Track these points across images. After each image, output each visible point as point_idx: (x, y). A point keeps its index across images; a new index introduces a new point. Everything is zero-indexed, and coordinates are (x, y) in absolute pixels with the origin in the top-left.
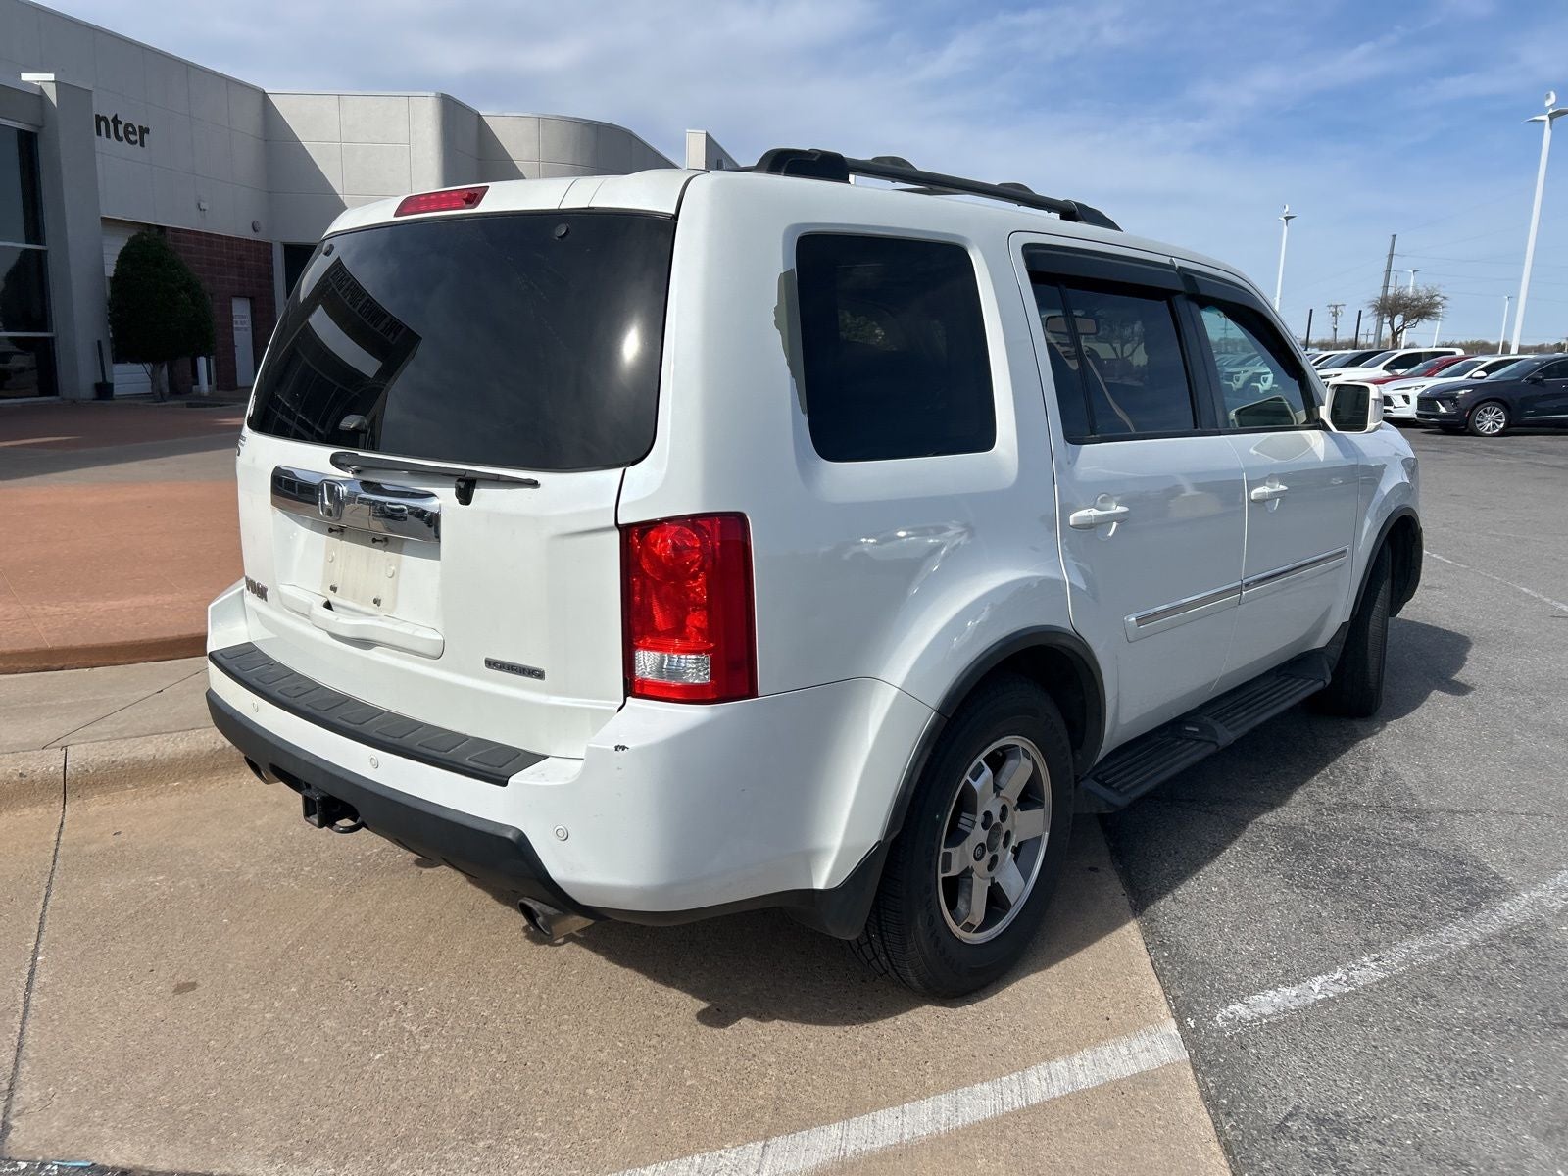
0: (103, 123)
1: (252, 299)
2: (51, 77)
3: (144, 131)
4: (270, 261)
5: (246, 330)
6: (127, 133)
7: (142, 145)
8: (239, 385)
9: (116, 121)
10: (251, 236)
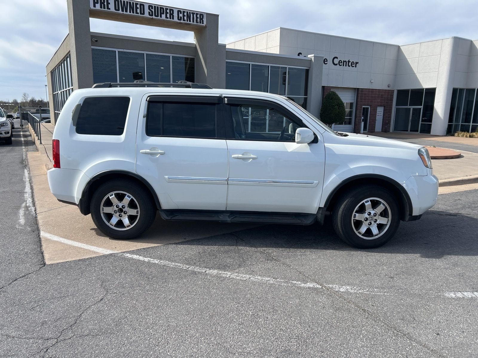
0: (345, 63)
1: (384, 107)
2: (313, 55)
3: (357, 63)
4: (392, 95)
5: (381, 115)
6: (352, 64)
7: (356, 67)
8: (375, 131)
9: (349, 62)
10: (387, 88)
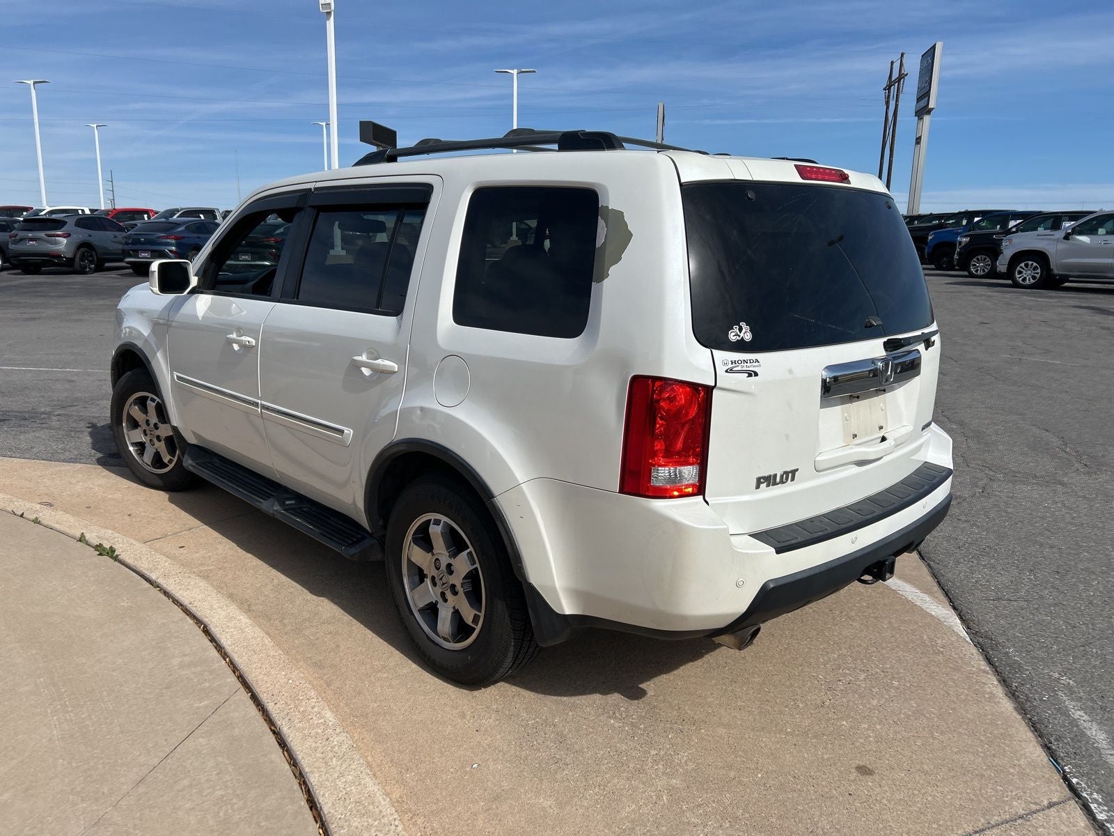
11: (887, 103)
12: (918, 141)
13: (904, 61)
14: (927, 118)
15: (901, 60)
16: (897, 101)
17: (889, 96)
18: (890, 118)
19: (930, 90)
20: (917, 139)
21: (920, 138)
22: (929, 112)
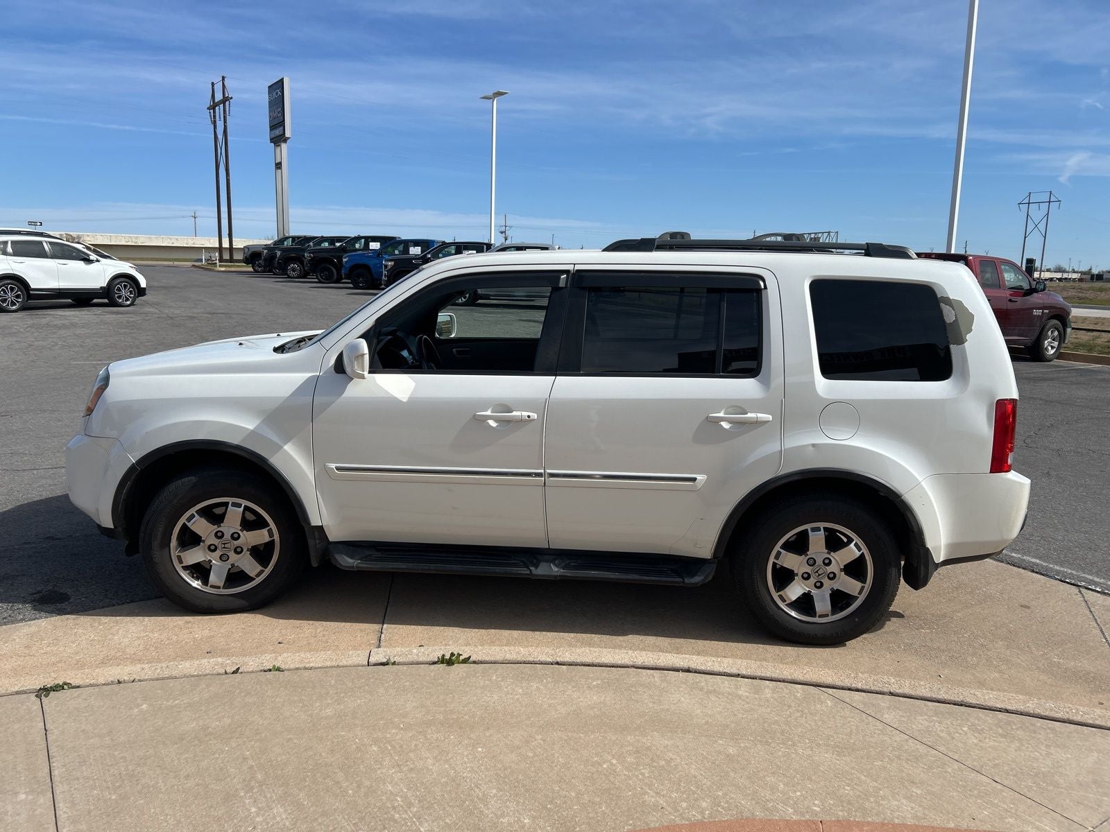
11: (214, 123)
12: (279, 166)
13: (226, 84)
14: (284, 146)
15: (223, 83)
16: (225, 122)
17: (215, 116)
18: (220, 136)
19: (284, 120)
20: (277, 164)
21: (280, 163)
22: (285, 140)
